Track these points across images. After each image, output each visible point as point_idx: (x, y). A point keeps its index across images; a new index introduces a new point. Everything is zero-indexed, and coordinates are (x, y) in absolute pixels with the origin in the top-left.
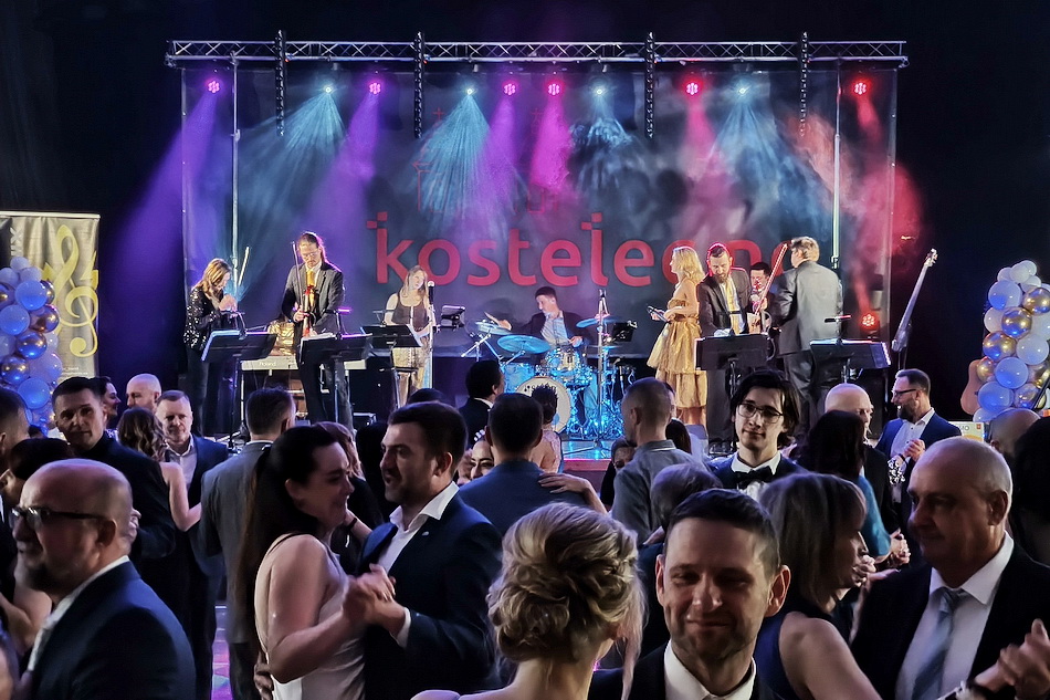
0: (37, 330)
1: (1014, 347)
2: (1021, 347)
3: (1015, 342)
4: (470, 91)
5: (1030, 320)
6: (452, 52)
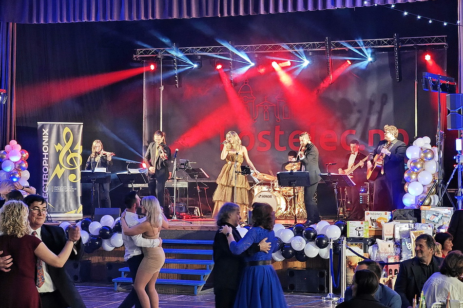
0: (18, 170)
2: (419, 177)
3: (417, 174)
5: (423, 164)
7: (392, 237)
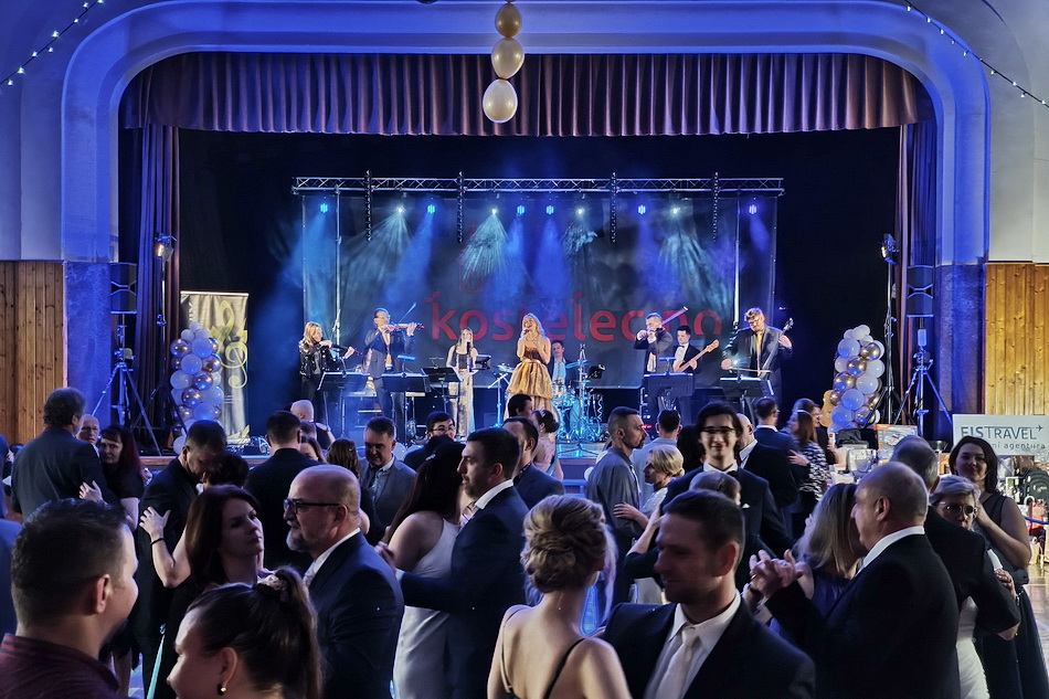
0: (207, 371)
1: (855, 382)
2: (859, 382)
3: (855, 379)
4: (494, 211)
5: (865, 366)
6: (482, 185)
7: (844, 469)
